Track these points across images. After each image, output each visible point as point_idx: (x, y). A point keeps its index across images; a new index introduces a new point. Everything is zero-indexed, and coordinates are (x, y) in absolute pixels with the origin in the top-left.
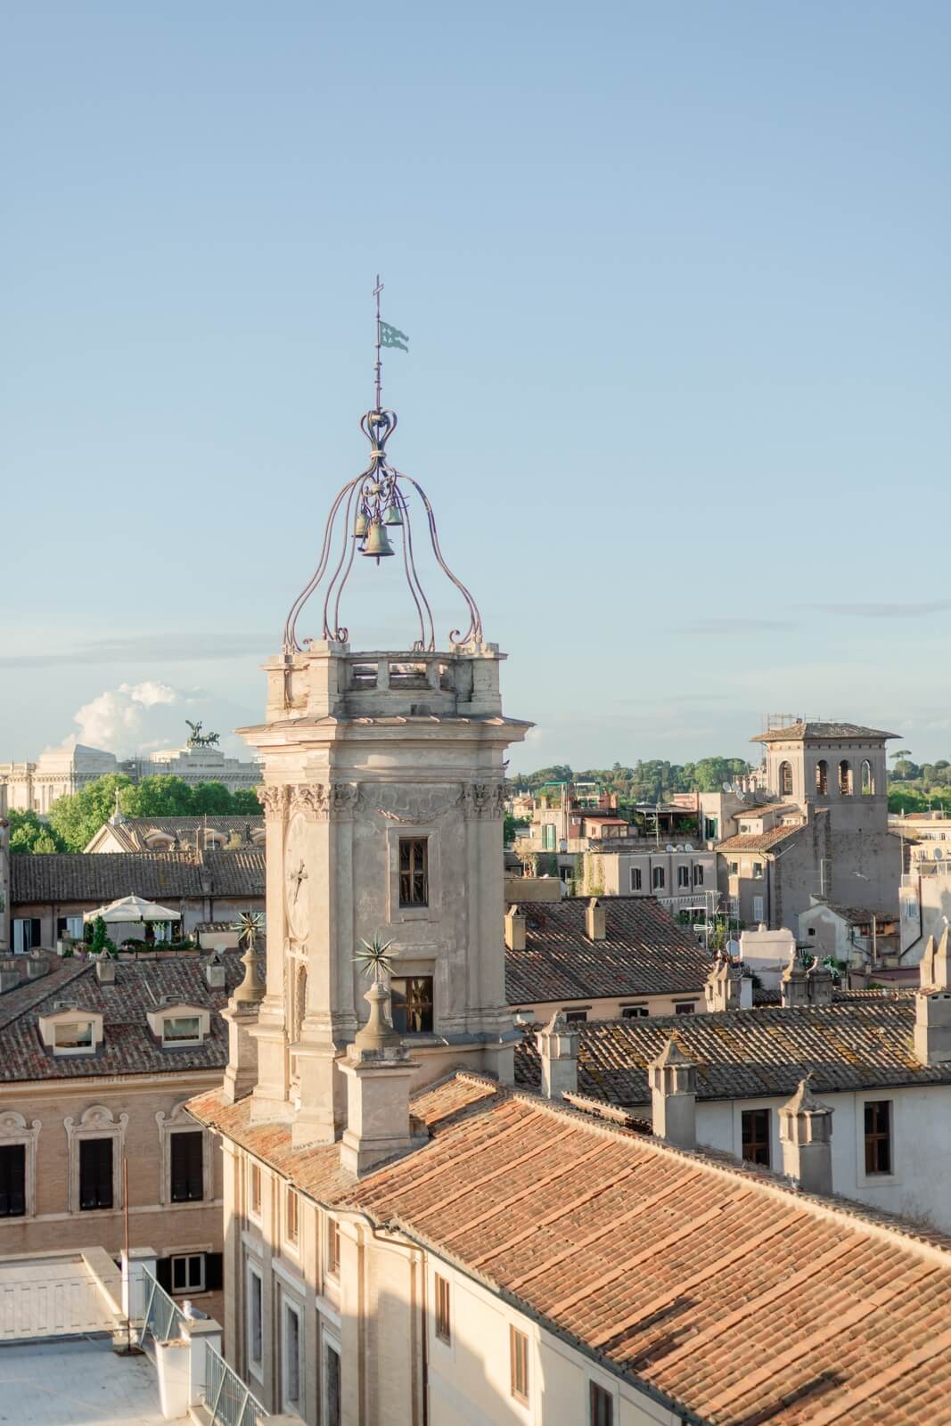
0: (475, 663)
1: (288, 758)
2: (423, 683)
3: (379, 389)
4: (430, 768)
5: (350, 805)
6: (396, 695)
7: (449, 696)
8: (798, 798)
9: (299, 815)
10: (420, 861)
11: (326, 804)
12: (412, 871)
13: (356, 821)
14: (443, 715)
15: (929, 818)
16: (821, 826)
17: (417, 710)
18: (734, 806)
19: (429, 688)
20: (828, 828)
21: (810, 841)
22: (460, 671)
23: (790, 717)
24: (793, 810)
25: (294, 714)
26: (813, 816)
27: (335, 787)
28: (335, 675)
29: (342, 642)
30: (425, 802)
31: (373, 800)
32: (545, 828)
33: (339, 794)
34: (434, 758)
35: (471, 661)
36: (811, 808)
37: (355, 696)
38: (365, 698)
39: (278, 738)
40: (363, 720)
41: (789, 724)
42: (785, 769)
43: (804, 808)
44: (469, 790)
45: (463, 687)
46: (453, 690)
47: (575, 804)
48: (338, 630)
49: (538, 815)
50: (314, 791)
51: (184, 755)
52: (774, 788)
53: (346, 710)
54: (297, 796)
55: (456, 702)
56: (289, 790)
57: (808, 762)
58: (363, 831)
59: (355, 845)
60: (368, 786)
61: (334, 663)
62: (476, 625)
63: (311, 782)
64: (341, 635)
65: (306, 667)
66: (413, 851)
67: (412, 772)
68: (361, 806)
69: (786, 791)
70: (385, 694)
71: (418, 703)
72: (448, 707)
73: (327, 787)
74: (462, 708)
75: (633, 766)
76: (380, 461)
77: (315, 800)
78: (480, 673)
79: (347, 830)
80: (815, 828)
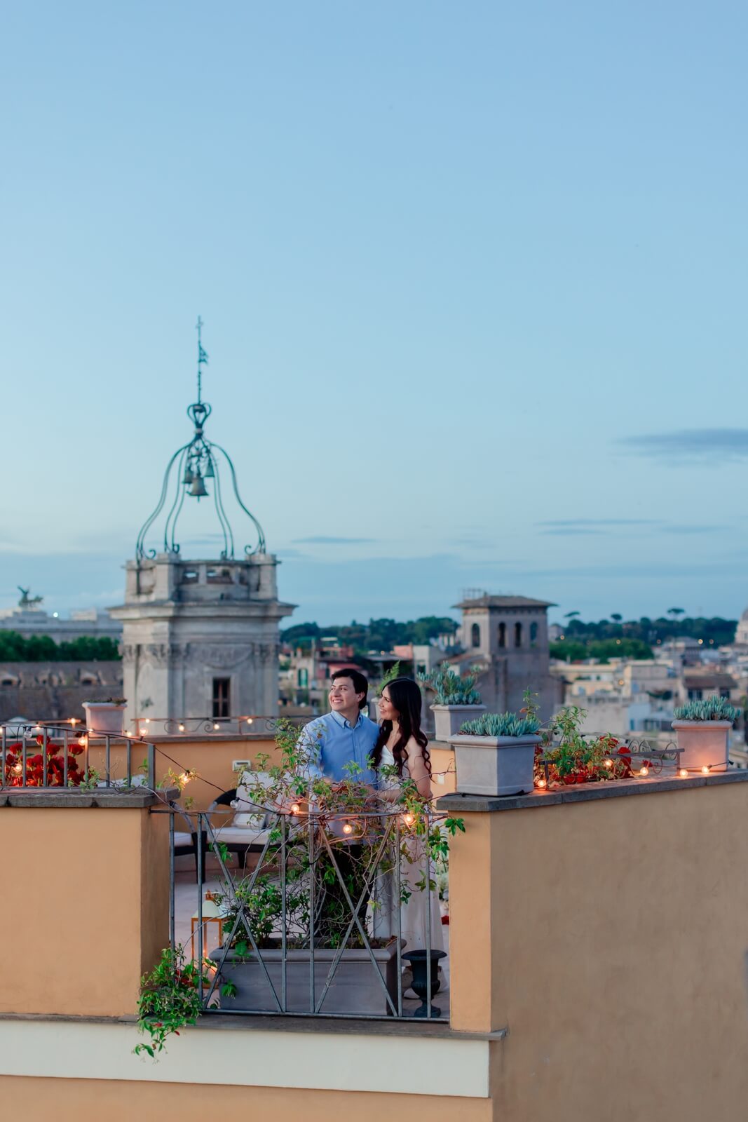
0: (262, 567)
1: (139, 627)
2: (228, 580)
3: (200, 389)
4: (232, 634)
5: (181, 657)
6: (211, 587)
7: (244, 587)
8: (484, 650)
9: (147, 664)
10: (226, 694)
11: (167, 657)
12: (220, 699)
13: (185, 668)
14: (242, 600)
15: (588, 664)
16: (501, 670)
17: (224, 597)
18: (438, 657)
19: (231, 582)
20: (505, 672)
21: (492, 681)
22: (252, 571)
23: (479, 590)
24: (480, 660)
25: (143, 599)
26: (495, 663)
27: (172, 645)
28: (172, 574)
29: (177, 552)
30: (229, 655)
31: (196, 655)
32: (300, 672)
33: (174, 650)
34: (235, 628)
35: (259, 566)
36: (493, 657)
37: (185, 587)
38: (192, 589)
39: (135, 614)
40: (191, 603)
41: (478, 596)
42: (475, 629)
43: (487, 657)
44: (257, 647)
45: (253, 581)
46: (247, 584)
47: (323, 654)
48: (173, 545)
49: (294, 662)
50: (158, 648)
51: (16, 613)
52: (467, 642)
53: (179, 596)
54: (146, 652)
55: (249, 591)
56: (139, 647)
57: (491, 623)
58: (190, 674)
59: (185, 682)
60: (193, 646)
61: (172, 567)
62: (262, 542)
63: (157, 643)
64: (176, 548)
65: (151, 569)
66: (221, 686)
67: (221, 637)
68: (189, 658)
69: (476, 644)
70: (204, 586)
71: (225, 592)
72: (244, 595)
73: (167, 647)
74: (253, 596)
75: (366, 622)
76: (199, 436)
77: (159, 654)
78: (265, 574)
79: (179, 674)
80: (496, 672)
